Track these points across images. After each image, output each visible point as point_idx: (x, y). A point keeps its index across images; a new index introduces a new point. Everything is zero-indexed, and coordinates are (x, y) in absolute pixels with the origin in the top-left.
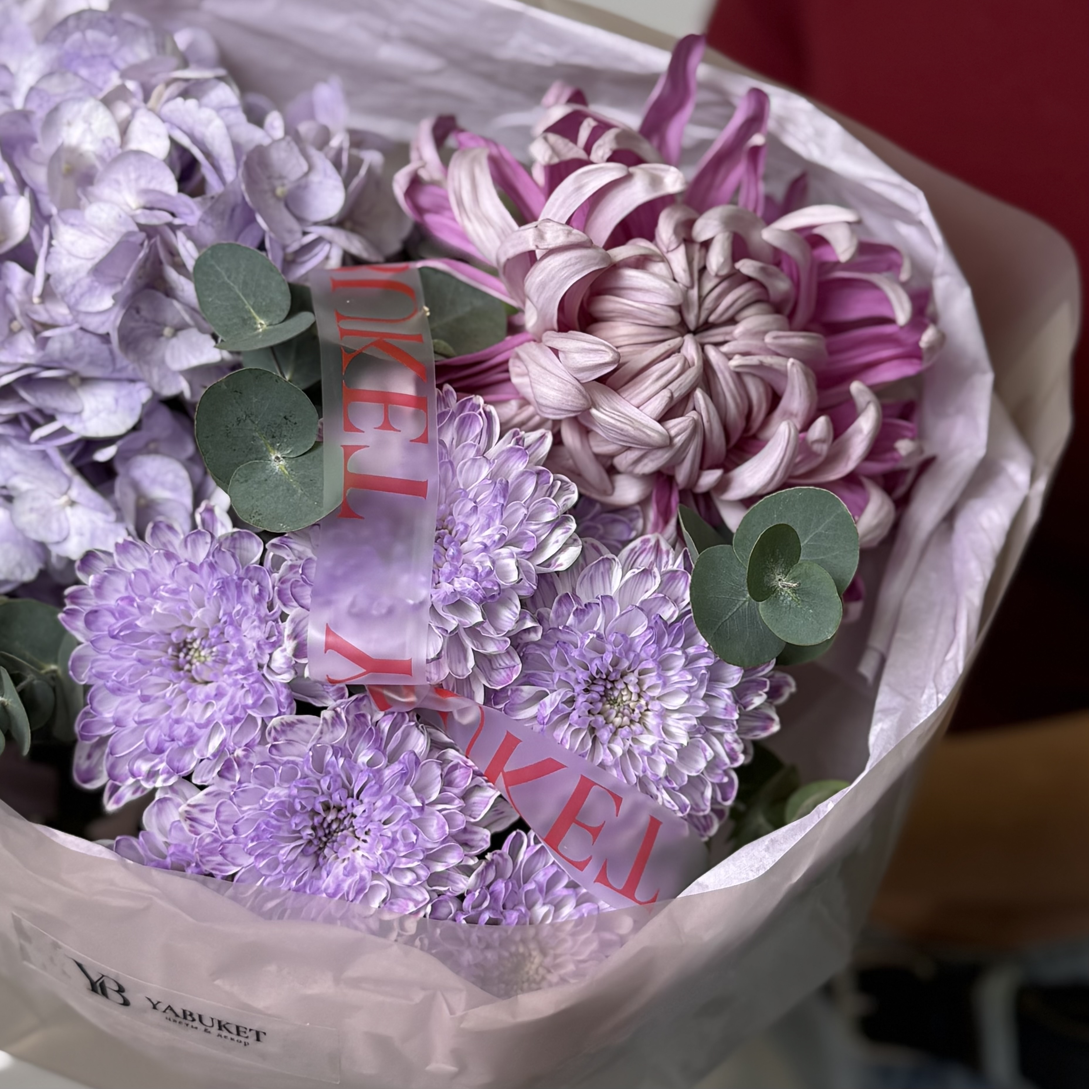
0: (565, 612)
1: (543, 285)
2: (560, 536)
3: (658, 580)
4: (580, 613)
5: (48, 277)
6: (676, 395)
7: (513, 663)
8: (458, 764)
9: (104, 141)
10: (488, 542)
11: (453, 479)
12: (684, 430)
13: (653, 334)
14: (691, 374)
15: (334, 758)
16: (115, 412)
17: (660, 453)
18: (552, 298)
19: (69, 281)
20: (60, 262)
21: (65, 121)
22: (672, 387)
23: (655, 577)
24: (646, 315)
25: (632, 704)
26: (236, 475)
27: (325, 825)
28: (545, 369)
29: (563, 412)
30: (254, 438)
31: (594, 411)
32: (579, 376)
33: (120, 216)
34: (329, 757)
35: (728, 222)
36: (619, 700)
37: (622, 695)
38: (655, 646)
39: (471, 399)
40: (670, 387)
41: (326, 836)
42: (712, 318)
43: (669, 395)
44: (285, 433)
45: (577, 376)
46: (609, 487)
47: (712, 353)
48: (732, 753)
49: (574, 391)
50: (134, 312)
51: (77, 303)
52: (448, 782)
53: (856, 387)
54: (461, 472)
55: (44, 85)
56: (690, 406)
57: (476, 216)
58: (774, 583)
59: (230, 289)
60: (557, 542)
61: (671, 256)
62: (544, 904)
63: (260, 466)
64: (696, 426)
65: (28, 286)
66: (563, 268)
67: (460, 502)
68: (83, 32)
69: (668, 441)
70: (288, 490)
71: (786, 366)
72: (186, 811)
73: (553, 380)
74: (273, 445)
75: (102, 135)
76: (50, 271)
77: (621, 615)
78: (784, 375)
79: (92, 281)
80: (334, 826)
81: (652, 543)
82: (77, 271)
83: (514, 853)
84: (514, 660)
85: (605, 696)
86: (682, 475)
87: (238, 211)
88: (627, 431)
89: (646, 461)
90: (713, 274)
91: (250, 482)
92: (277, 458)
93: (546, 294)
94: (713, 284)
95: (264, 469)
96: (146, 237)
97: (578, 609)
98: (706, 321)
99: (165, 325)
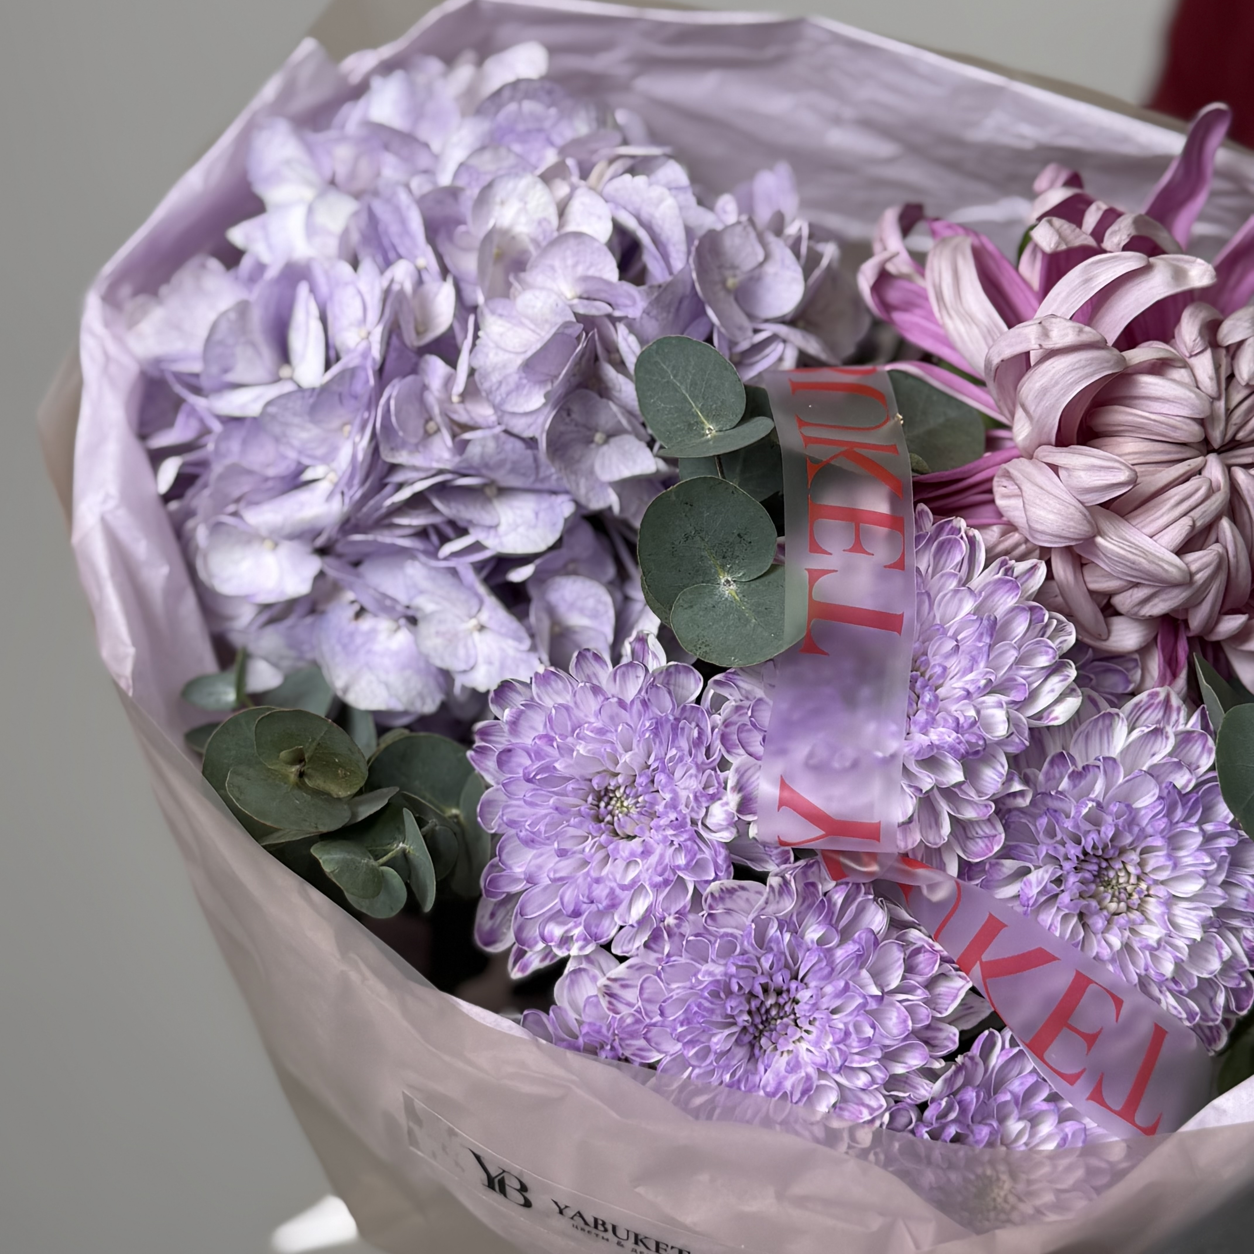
0: (1057, 775)
1: (1044, 391)
2: (1056, 685)
3: (1172, 741)
4: (1076, 776)
5: (472, 372)
6: (1199, 524)
7: (994, 832)
8: (923, 946)
9: (540, 223)
10: (972, 688)
11: (929, 613)
12: (1207, 566)
13: (1169, 453)
14: (1216, 500)
15: (778, 933)
16: (535, 527)
17: (1175, 592)
18: (1053, 407)
19: (495, 378)
20: (487, 355)
21: (498, 199)
22: (1195, 513)
23: (1167, 738)
24: (1163, 429)
25: (1129, 888)
26: (681, 599)
27: (763, 1010)
28: (1041, 488)
29: (1061, 540)
30: (702, 558)
31: (1099, 540)
32: (1083, 498)
33: (557, 305)
34: (773, 930)
36: (1114, 882)
37: (1119, 877)
38: (1165, 819)
39: (951, 521)
40: (1192, 514)
41: (762, 1023)
42: (1240, 436)
43: (1191, 523)
44: (737, 553)
45: (1080, 498)
46: (1105, 630)
47: (1240, 475)
49: (1078, 516)
50: (564, 414)
51: (503, 401)
52: (910, 969)
54: (939, 605)
55: (474, 162)
56: (1213, 537)
57: (957, 312)
59: (676, 389)
60: (1053, 690)
61: (1193, 361)
62: (1020, 1119)
63: (707, 591)
64: (1222, 562)
65: (448, 382)
67: (936, 642)
68: (520, 103)
69: (1188, 578)
70: (739, 619)
72: (605, 986)
73: (1053, 502)
74: (723, 566)
75: (539, 215)
76: (475, 365)
77: (1125, 782)
79: (520, 378)
80: (774, 1012)
81: (1162, 697)
82: (504, 366)
83: (986, 1054)
84: (995, 828)
85: (1099, 877)
86: (1197, 620)
87: (686, 303)
88: (1140, 564)
89: (1156, 600)
90: (1243, 383)
91: (695, 608)
92: (728, 581)
93: (1046, 403)
94: (1244, 393)
95: (711, 594)
96: (584, 329)
97: (1073, 772)
98: (1233, 439)
99: (596, 431)
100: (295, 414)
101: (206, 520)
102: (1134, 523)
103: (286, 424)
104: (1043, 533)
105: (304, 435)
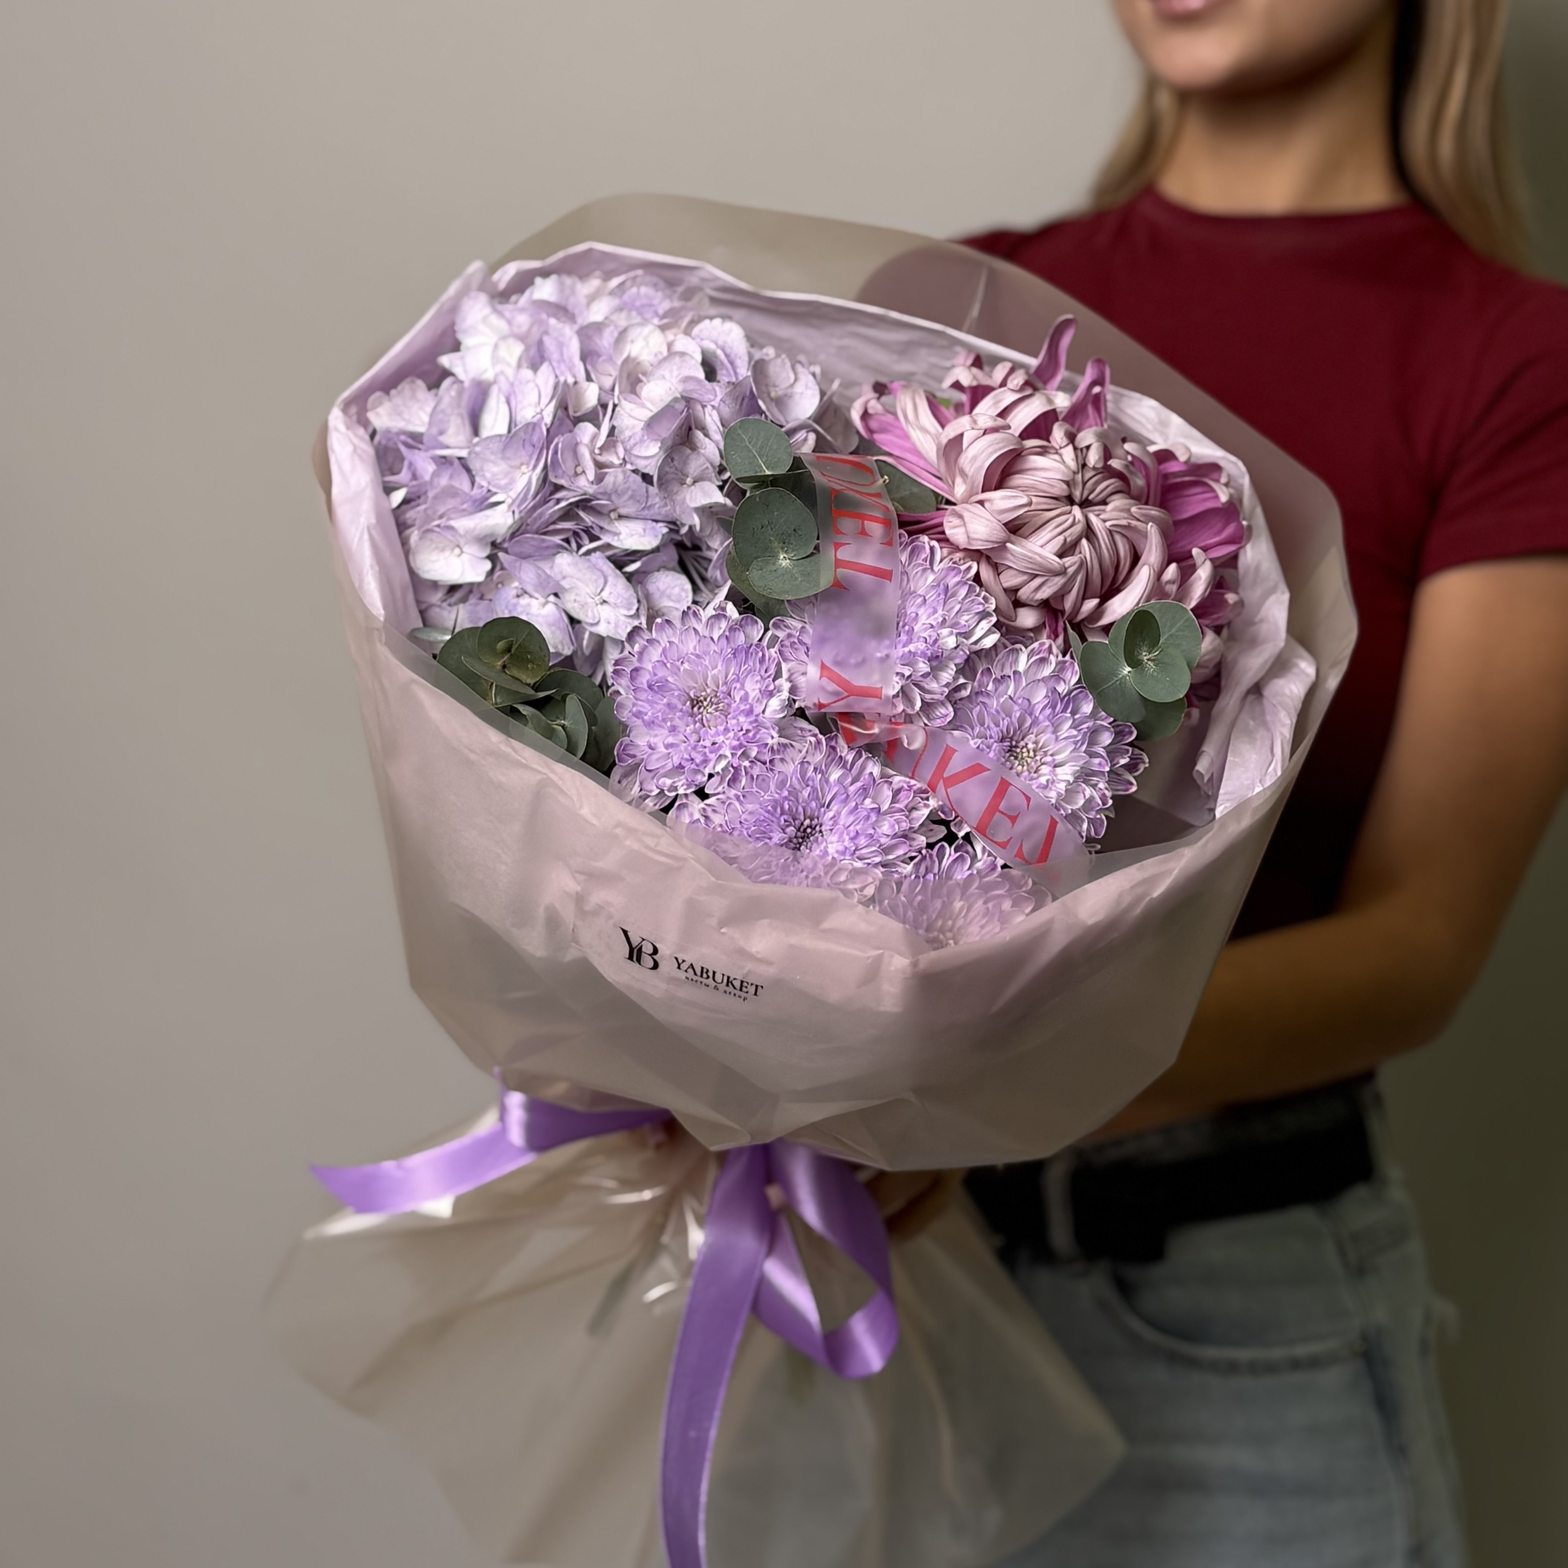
0: (986, 683)
1: (975, 458)
2: (985, 625)
3: (1054, 665)
4: (998, 681)
5: (613, 428)
6: (1068, 540)
7: (948, 712)
8: (902, 787)
9: (655, 353)
10: (934, 624)
11: (907, 584)
12: (1075, 563)
13: (1049, 504)
14: (1078, 528)
15: (814, 774)
16: (644, 535)
17: (1057, 579)
18: (981, 467)
19: (627, 434)
20: (623, 421)
21: (631, 339)
22: (1066, 534)
23: (1051, 663)
24: (1043, 489)
25: (1029, 760)
26: (755, 564)
27: (802, 830)
28: (974, 513)
29: (989, 543)
30: (770, 541)
31: (1008, 545)
32: (999, 518)
33: (670, 389)
34: (810, 773)
35: (1102, 437)
36: (1020, 756)
37: (1023, 753)
38: (1050, 709)
39: (919, 537)
40: (1064, 534)
41: (803, 836)
42: (1091, 497)
43: (1063, 538)
44: (791, 541)
46: (1014, 616)
47: (1093, 518)
48: (1103, 798)
49: (999, 528)
50: (670, 460)
51: (632, 448)
52: (894, 800)
53: (1195, 551)
54: (914, 577)
55: (616, 315)
56: (1077, 551)
57: (917, 426)
58: (1141, 657)
59: (749, 451)
60: (982, 629)
61: (1063, 451)
62: (960, 900)
63: (771, 562)
64: (1082, 563)
65: (594, 438)
66: (989, 446)
67: (910, 602)
69: (1063, 569)
70: (792, 577)
71: (1147, 528)
72: (703, 809)
73: (983, 520)
74: (782, 548)
75: (655, 349)
77: (1027, 685)
78: (1145, 535)
79: (643, 436)
80: (809, 830)
81: (1047, 646)
82: (634, 427)
83: (941, 858)
84: (948, 708)
85: (1011, 750)
86: (1069, 603)
87: (746, 402)
88: (1035, 559)
89: (1044, 588)
90: (1091, 466)
91: (764, 570)
92: (785, 557)
93: (977, 464)
94: (1092, 473)
95: (774, 564)
96: (686, 406)
97: (995, 679)
98: (1087, 499)
99: (688, 477)
100: (492, 453)
101: (419, 529)
102: (1030, 540)
103: (485, 461)
104: (977, 540)
105: (495, 469)
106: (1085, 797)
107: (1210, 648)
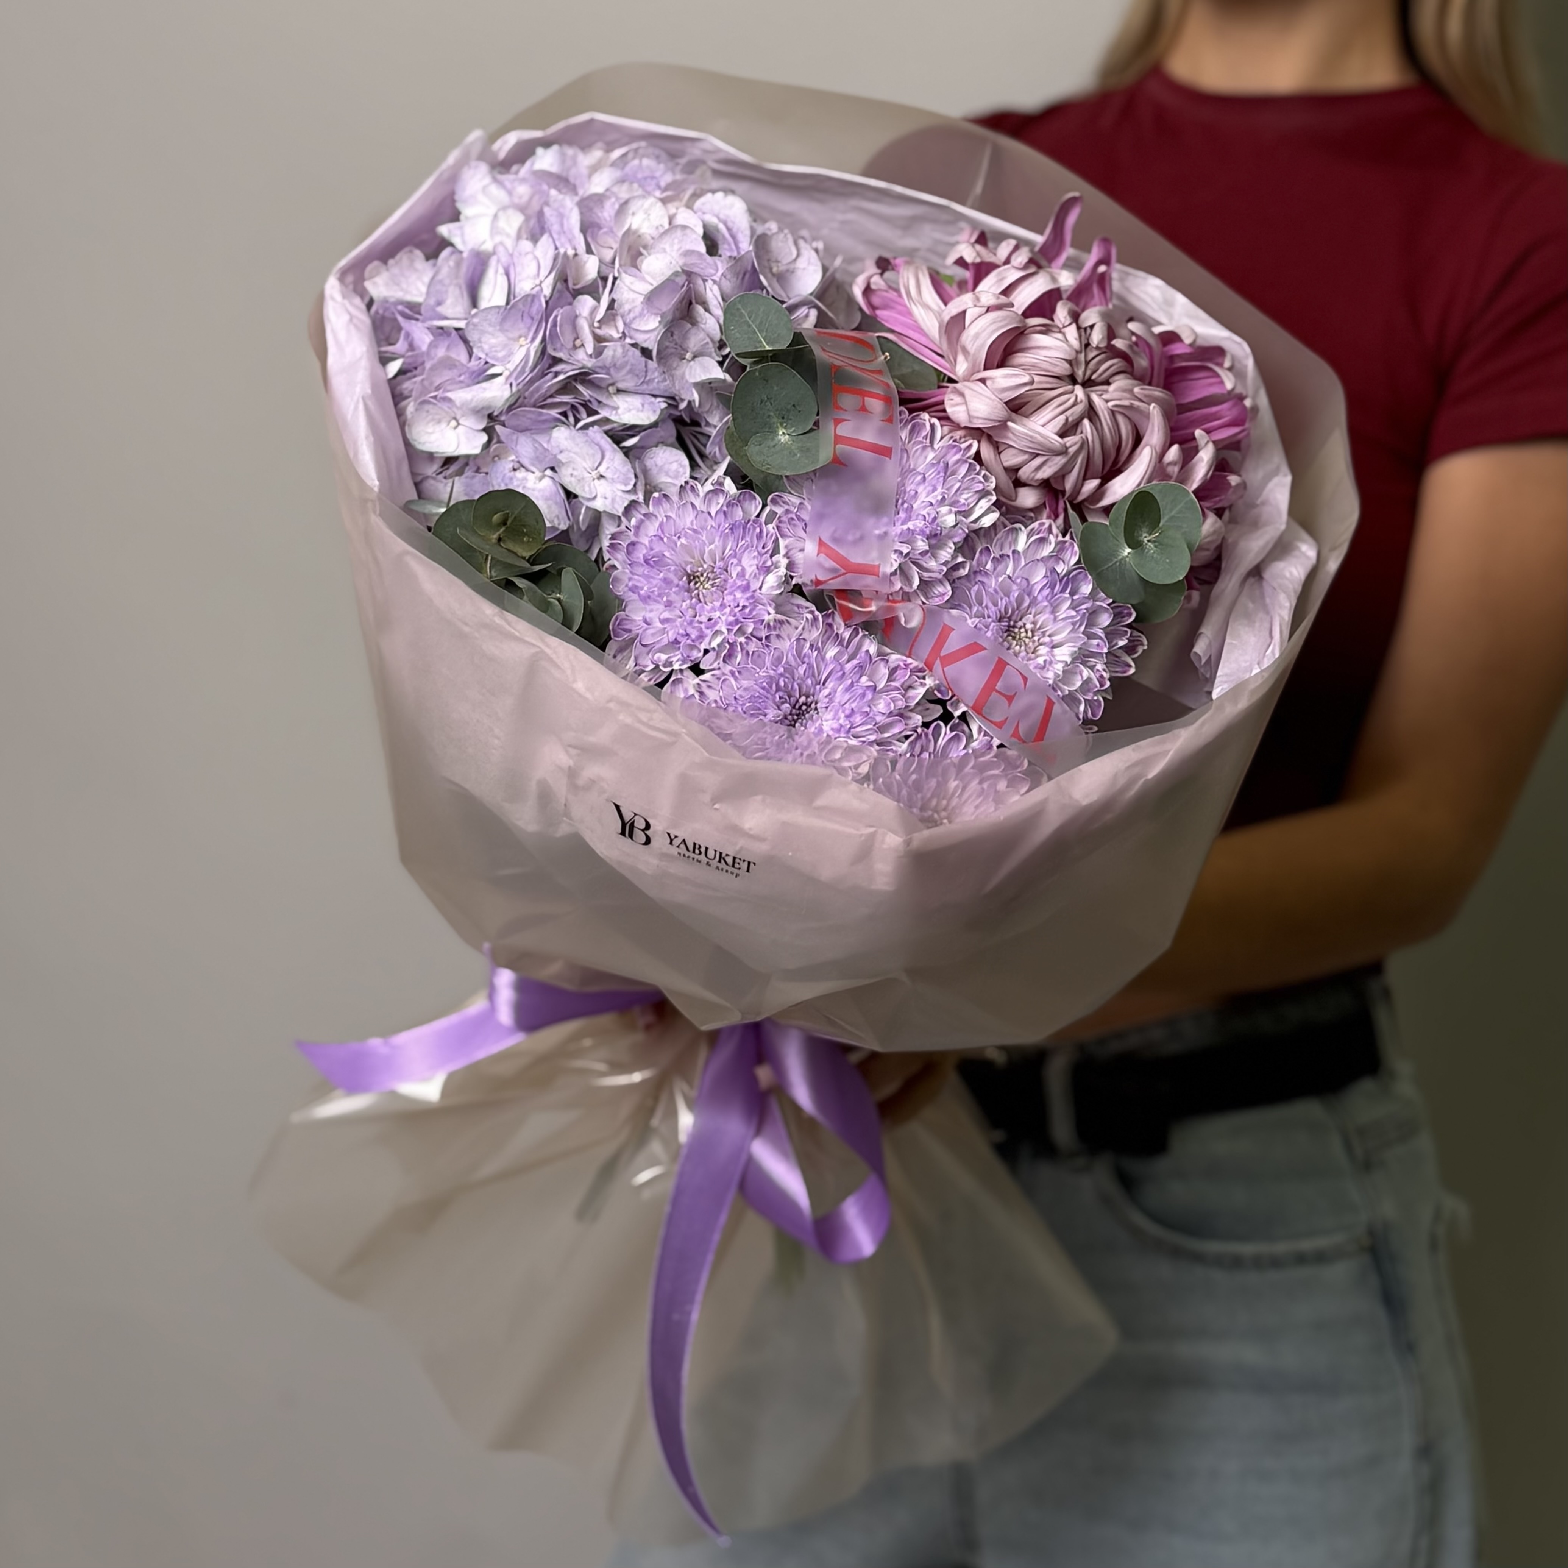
0: (984, 561)
1: (977, 336)
2: (984, 504)
3: (1053, 545)
4: (997, 561)
5: (613, 301)
6: (1070, 419)
7: (946, 591)
8: (899, 666)
10: (934, 502)
11: (907, 462)
12: (1075, 444)
13: (1051, 383)
14: (1079, 409)
15: (810, 651)
17: (1057, 459)
18: (983, 345)
19: (627, 307)
20: (623, 294)
22: (1068, 413)
23: (1050, 544)
24: (1045, 368)
25: (1027, 640)
26: (754, 440)
27: (797, 707)
28: (975, 391)
29: (990, 422)
30: (769, 416)
31: (1010, 424)
32: (1002, 396)
33: (671, 263)
34: (806, 649)
35: (1106, 316)
36: (1018, 637)
37: (1021, 633)
38: (1049, 590)
39: (918, 415)
40: (1066, 413)
41: (798, 713)
42: (1093, 377)
43: (1065, 417)
44: (790, 416)
45: (1000, 397)
46: (1014, 495)
47: (1095, 398)
48: (1102, 680)
49: (1000, 406)
50: (669, 335)
51: (631, 322)
52: (890, 678)
53: (1198, 433)
54: (913, 456)
56: (1079, 431)
57: (919, 303)
58: (1141, 538)
59: (749, 326)
60: (981, 507)
61: (1066, 330)
62: (956, 780)
63: (770, 437)
64: (1084, 443)
65: (594, 311)
66: (991, 324)
67: (910, 479)
69: (1065, 449)
70: (790, 453)
71: (1149, 409)
72: (698, 684)
73: (984, 398)
74: (782, 423)
75: (656, 222)
76: (615, 298)
77: (1026, 565)
78: (1147, 416)
79: (643, 310)
80: (804, 708)
81: (1047, 526)
82: (633, 301)
83: (936, 738)
84: (946, 588)
85: (1009, 630)
86: (1069, 484)
87: (747, 276)
88: (1036, 438)
89: (1045, 468)
90: (1094, 346)
91: (762, 446)
92: (783, 433)
93: (978, 342)
94: (1095, 353)
95: (773, 439)
96: (687, 280)
97: (994, 557)
98: (1089, 379)
99: (687, 352)
100: (490, 325)
101: (416, 400)
102: (1032, 419)
103: (483, 332)
104: (978, 418)
105: (493, 341)
106: (1082, 677)
107: (1212, 530)
